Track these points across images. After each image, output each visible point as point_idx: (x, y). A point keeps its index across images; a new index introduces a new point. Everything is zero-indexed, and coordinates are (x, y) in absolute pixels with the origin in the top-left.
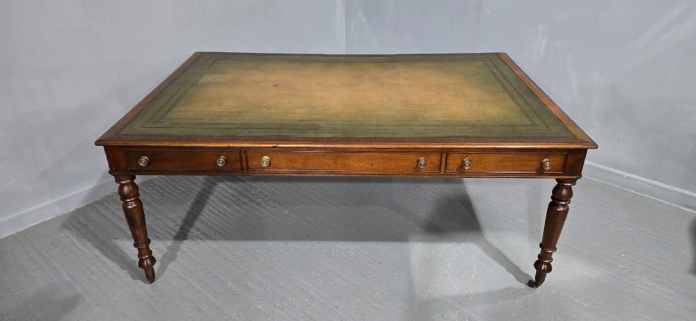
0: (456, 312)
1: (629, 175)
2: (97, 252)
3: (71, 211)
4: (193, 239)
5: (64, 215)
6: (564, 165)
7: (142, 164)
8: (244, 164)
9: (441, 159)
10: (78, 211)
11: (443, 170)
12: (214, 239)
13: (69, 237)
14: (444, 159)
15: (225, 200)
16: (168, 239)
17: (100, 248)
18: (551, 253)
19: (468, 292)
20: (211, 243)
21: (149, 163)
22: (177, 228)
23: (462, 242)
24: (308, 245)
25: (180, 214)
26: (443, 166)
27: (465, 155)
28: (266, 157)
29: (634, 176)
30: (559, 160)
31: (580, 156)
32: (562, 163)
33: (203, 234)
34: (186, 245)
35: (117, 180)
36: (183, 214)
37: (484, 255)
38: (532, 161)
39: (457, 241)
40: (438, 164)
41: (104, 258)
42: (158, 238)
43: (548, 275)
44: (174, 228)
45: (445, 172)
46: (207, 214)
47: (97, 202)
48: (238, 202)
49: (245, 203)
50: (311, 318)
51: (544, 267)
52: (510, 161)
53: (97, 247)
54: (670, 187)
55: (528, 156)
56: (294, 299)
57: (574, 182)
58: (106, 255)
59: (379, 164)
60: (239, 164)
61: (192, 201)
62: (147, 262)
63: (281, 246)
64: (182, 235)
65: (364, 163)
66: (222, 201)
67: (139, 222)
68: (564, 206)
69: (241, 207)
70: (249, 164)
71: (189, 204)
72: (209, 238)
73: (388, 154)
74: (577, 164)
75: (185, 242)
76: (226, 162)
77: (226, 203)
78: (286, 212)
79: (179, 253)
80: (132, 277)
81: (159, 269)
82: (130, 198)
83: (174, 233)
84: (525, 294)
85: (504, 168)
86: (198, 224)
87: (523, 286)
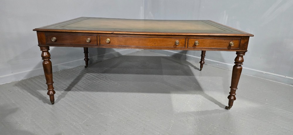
0: (193, 117)
1: (266, 72)
2: (29, 94)
3: (20, 80)
4: (74, 91)
5: (16, 82)
6: (239, 45)
7: (53, 40)
8: (99, 42)
9: (186, 41)
10: (23, 81)
11: (186, 47)
12: (83, 91)
13: (17, 89)
14: (187, 41)
15: (89, 78)
16: (62, 91)
17: (30, 93)
18: (236, 90)
19: (198, 110)
20: (81, 92)
21: (56, 41)
22: (67, 87)
23: (194, 94)
24: (125, 94)
25: (69, 82)
26: (186, 45)
27: (196, 39)
28: (108, 39)
29: (268, 73)
30: (237, 42)
31: (246, 41)
32: (238, 44)
33: (78, 89)
34: (69, 93)
35: (41, 49)
36: (70, 83)
37: (204, 98)
38: (225, 42)
39: (192, 94)
40: (184, 44)
41: (31, 96)
42: (57, 90)
43: (234, 101)
44: (65, 87)
45: (187, 48)
46: (80, 83)
47: (32, 78)
48: (95, 79)
49: (98, 80)
50: (125, 118)
51: (232, 98)
52: (215, 42)
53: (29, 92)
54: (284, 76)
55: (223, 40)
56: (118, 111)
57: (244, 53)
58: (33, 95)
59: (158, 43)
60: (96, 42)
61: (75, 78)
62: (51, 92)
63: (113, 94)
64: (69, 89)
65: (151, 43)
66: (87, 79)
67: (49, 71)
68: (240, 66)
69: (97, 81)
70: (101, 42)
71: (73, 80)
72: (81, 90)
73: (162, 38)
74: (245, 44)
75: (70, 92)
76: (90, 41)
77: (89, 80)
78: (116, 83)
79: (66, 95)
80: (44, 102)
81: (57, 100)
82: (46, 58)
83: (65, 89)
84: (224, 112)
85: (213, 46)
86: (76, 86)
87: (223, 109)
